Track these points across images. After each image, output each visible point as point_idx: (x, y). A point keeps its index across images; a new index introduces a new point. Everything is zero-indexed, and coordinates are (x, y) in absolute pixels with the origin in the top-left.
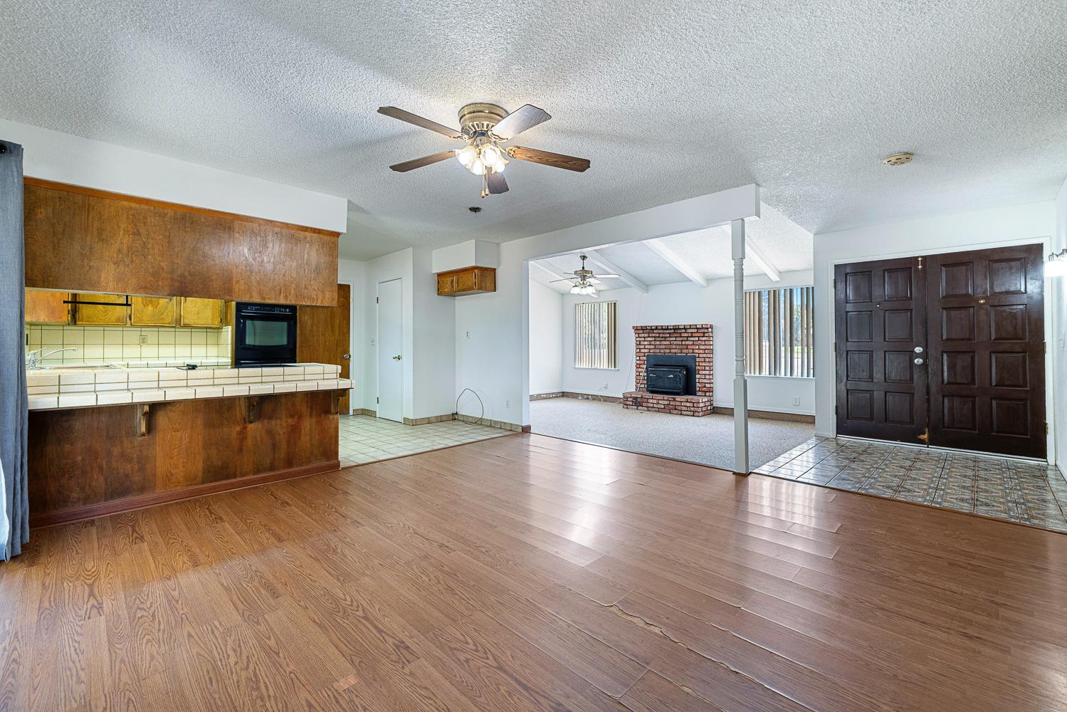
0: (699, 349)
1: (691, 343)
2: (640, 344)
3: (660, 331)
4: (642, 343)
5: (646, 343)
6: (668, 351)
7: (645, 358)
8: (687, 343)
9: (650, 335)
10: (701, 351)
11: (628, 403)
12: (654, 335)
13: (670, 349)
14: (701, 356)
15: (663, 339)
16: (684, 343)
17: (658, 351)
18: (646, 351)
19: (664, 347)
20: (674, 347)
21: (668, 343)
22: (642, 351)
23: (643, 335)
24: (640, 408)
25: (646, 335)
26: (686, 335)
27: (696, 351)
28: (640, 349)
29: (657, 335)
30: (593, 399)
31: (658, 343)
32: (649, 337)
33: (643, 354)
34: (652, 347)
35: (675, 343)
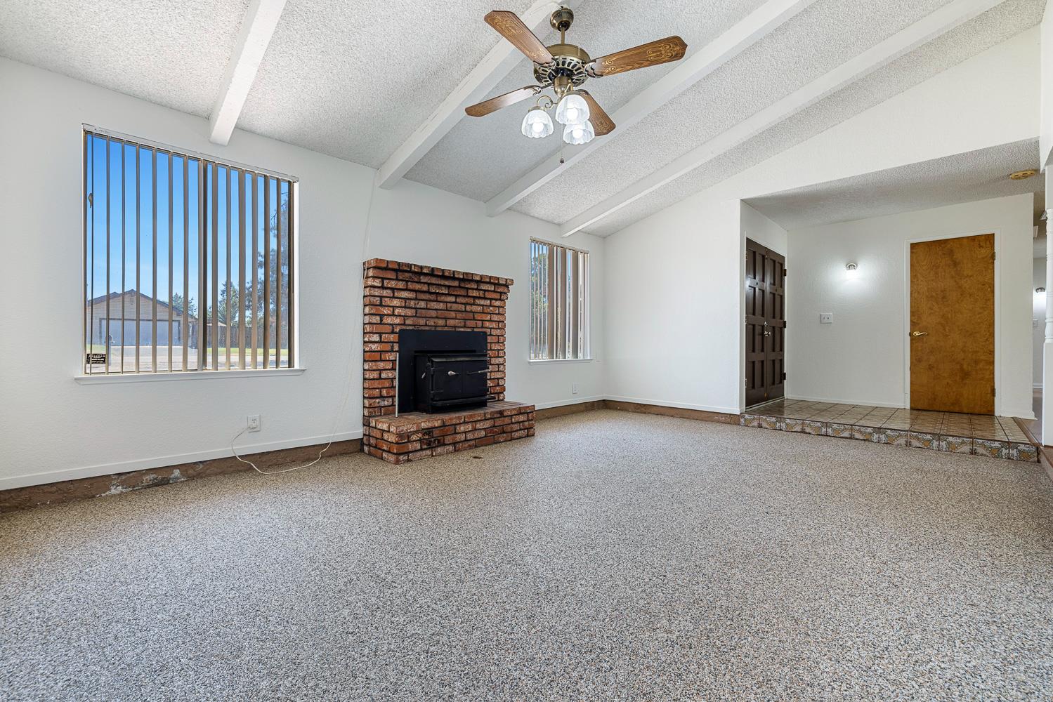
0: (490, 321)
1: (479, 309)
2: (381, 305)
3: (434, 280)
4: (387, 301)
5: (396, 302)
6: (441, 322)
7: (392, 337)
8: (475, 308)
9: (411, 286)
10: (494, 325)
11: (411, 447)
12: (418, 287)
13: (446, 319)
14: (494, 332)
15: (433, 297)
16: (468, 308)
17: (422, 322)
18: (397, 321)
19: (433, 313)
20: (453, 314)
21: (441, 306)
22: (388, 320)
23: (393, 284)
24: (439, 450)
25: (401, 285)
26: (475, 294)
27: (487, 324)
28: (382, 316)
29: (425, 288)
30: (191, 478)
31: (422, 304)
32: (406, 290)
33: (389, 329)
34: (409, 312)
35: (455, 306)
